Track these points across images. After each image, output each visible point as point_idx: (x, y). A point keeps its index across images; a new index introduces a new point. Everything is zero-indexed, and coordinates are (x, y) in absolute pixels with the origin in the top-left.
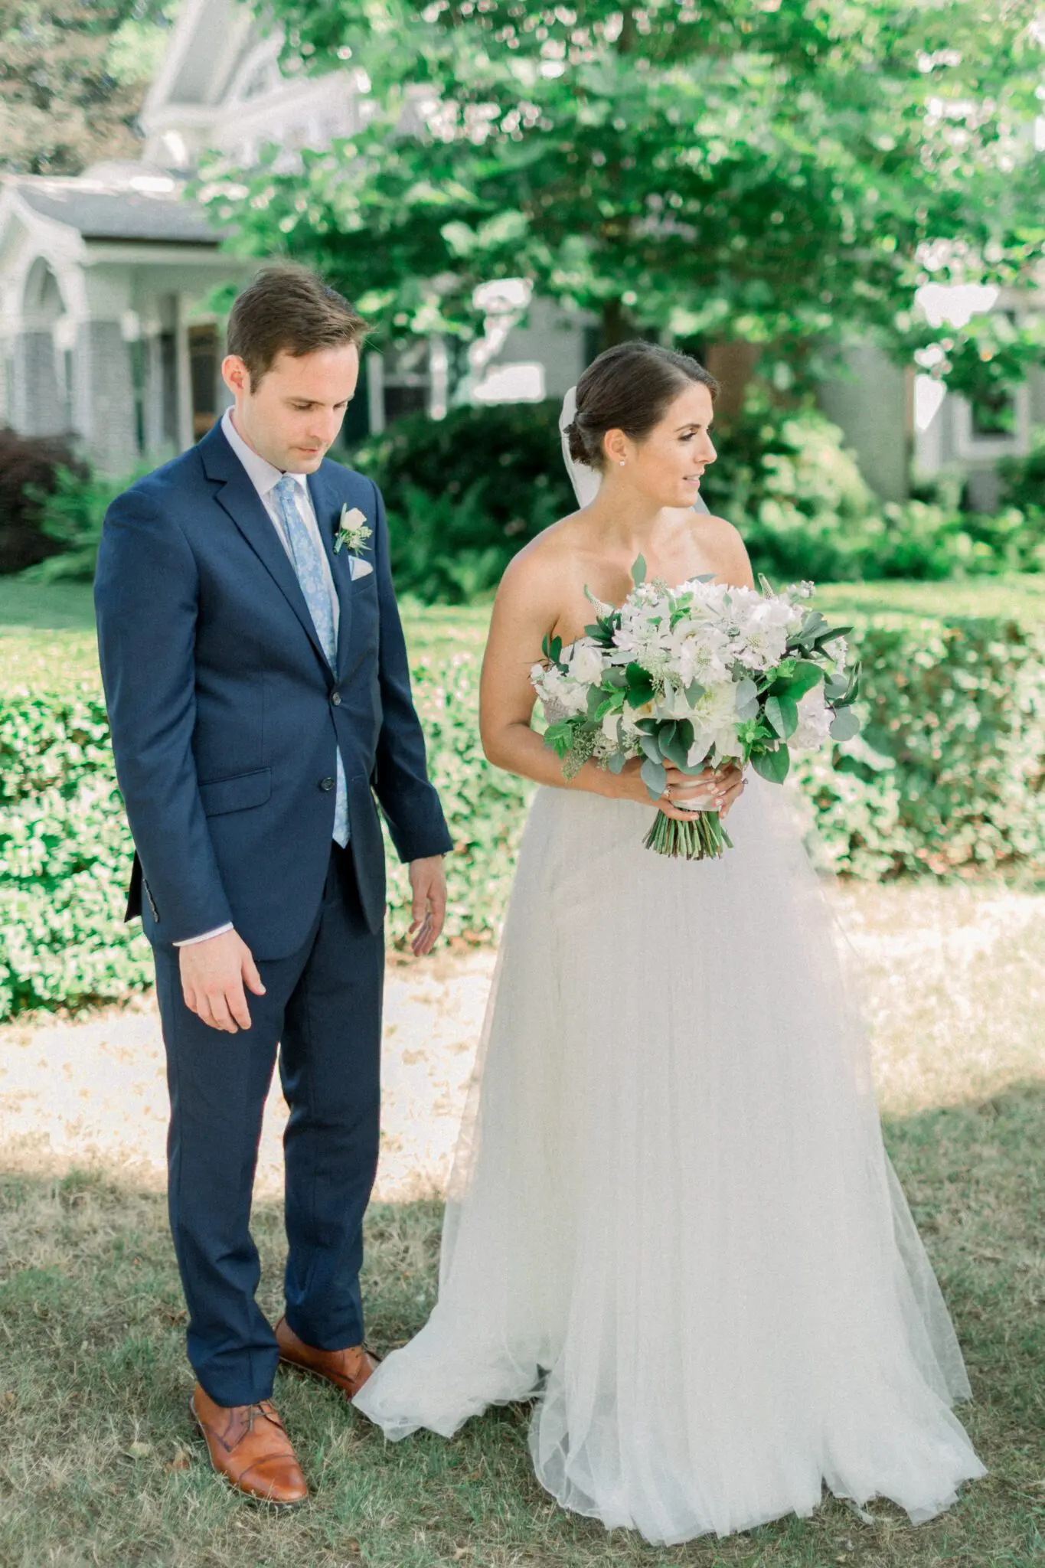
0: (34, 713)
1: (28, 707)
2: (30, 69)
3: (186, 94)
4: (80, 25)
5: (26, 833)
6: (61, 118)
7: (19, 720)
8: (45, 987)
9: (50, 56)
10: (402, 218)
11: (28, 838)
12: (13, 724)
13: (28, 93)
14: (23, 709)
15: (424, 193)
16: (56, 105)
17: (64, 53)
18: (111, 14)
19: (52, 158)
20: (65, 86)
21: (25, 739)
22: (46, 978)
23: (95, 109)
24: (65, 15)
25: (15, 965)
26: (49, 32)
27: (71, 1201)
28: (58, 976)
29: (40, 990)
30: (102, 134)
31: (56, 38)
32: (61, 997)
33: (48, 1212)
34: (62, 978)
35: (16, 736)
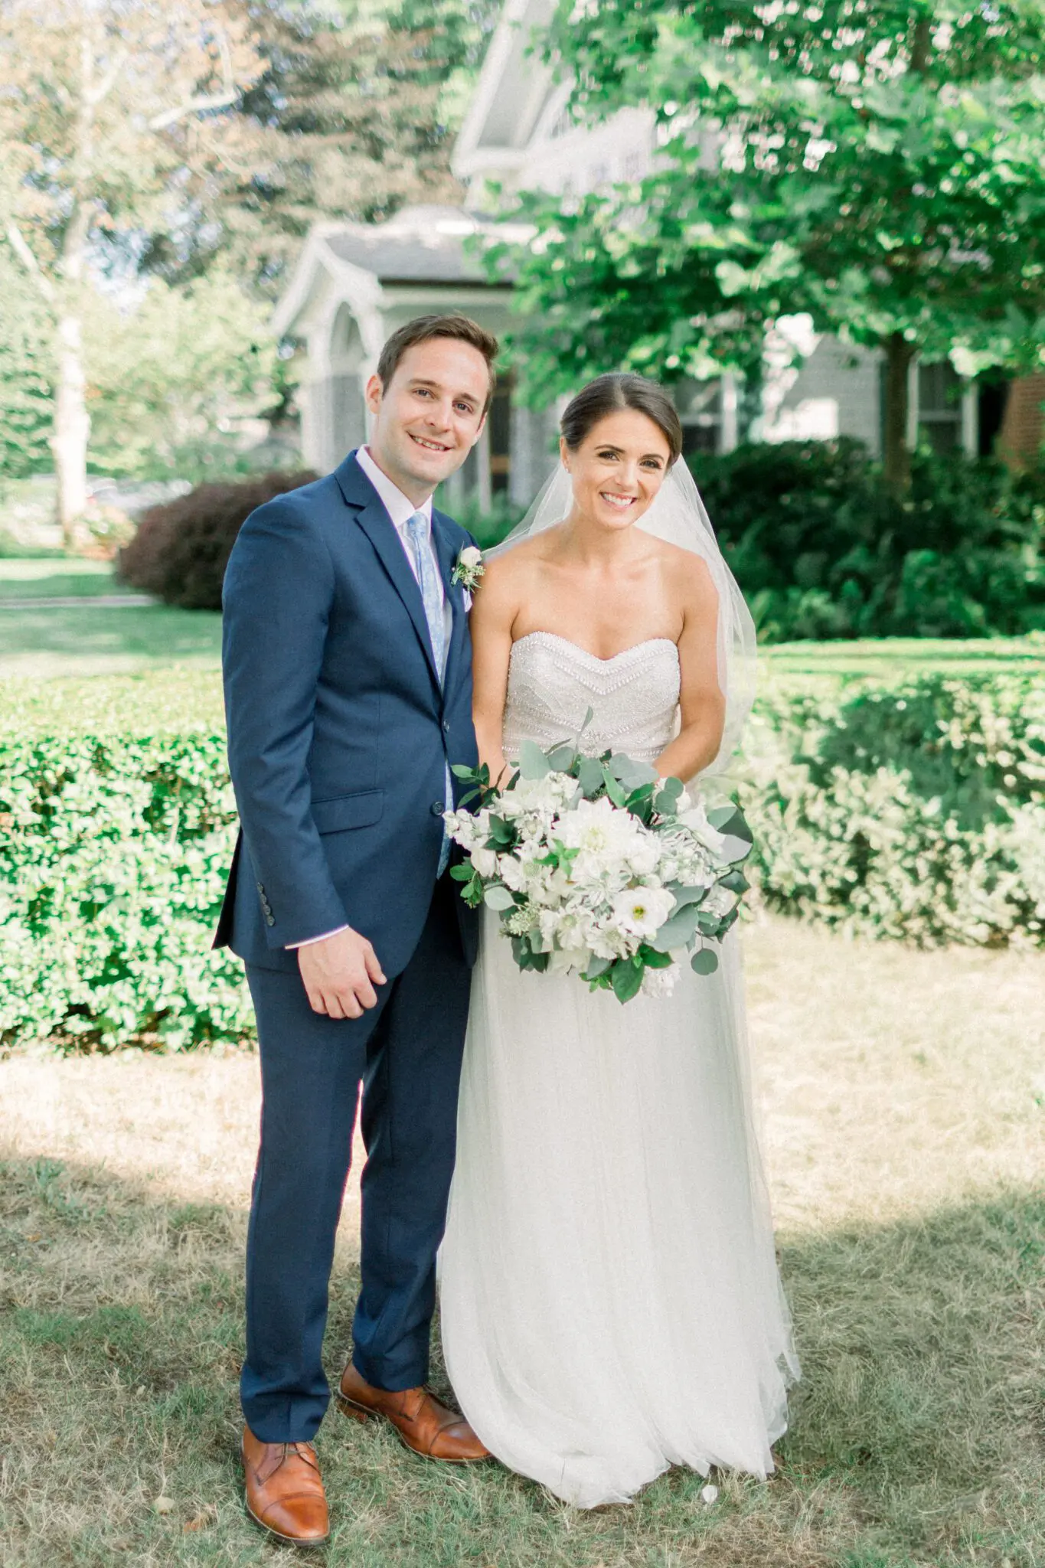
0: (211, 748)
1: (205, 743)
2: (366, 121)
3: (496, 138)
4: (412, 76)
5: (205, 867)
6: (395, 167)
7: (196, 755)
8: (222, 1018)
9: (384, 108)
10: (678, 263)
11: (205, 872)
12: (191, 760)
13: (364, 144)
14: (200, 745)
15: (702, 234)
16: (390, 155)
17: (398, 103)
18: (441, 63)
19: (386, 208)
20: (398, 137)
21: (201, 774)
22: (223, 1009)
23: (426, 158)
24: (399, 66)
25: (192, 996)
26: (384, 83)
27: (181, 1238)
28: (234, 1009)
29: (217, 1020)
30: (432, 183)
31: (391, 89)
32: (238, 1029)
33: (152, 1246)
34: (238, 1010)
35: (192, 770)
